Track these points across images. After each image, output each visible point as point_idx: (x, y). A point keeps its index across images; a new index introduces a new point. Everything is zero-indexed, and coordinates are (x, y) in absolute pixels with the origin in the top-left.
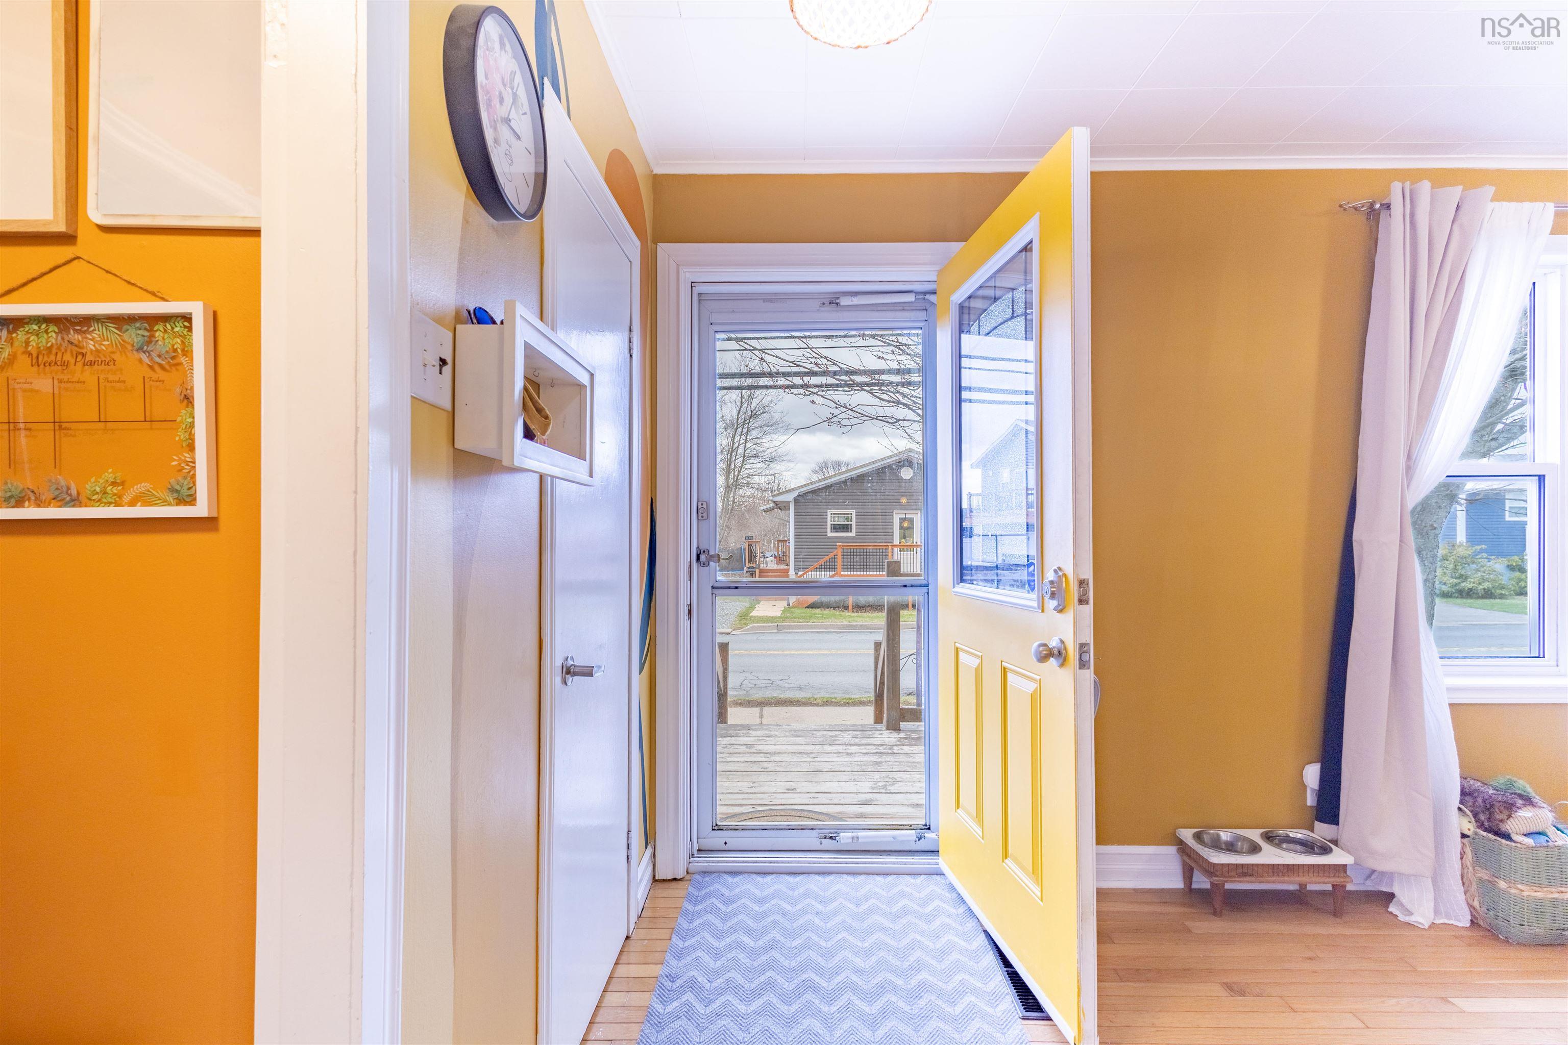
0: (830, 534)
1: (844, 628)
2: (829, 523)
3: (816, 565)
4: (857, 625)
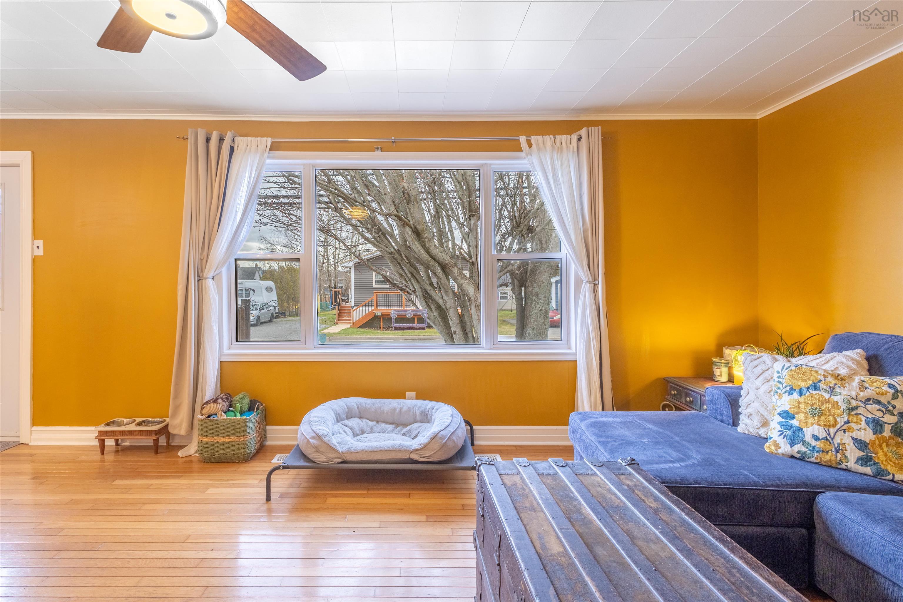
0: (374, 285)
1: (367, 339)
2: (374, 279)
3: (364, 303)
4: (374, 338)
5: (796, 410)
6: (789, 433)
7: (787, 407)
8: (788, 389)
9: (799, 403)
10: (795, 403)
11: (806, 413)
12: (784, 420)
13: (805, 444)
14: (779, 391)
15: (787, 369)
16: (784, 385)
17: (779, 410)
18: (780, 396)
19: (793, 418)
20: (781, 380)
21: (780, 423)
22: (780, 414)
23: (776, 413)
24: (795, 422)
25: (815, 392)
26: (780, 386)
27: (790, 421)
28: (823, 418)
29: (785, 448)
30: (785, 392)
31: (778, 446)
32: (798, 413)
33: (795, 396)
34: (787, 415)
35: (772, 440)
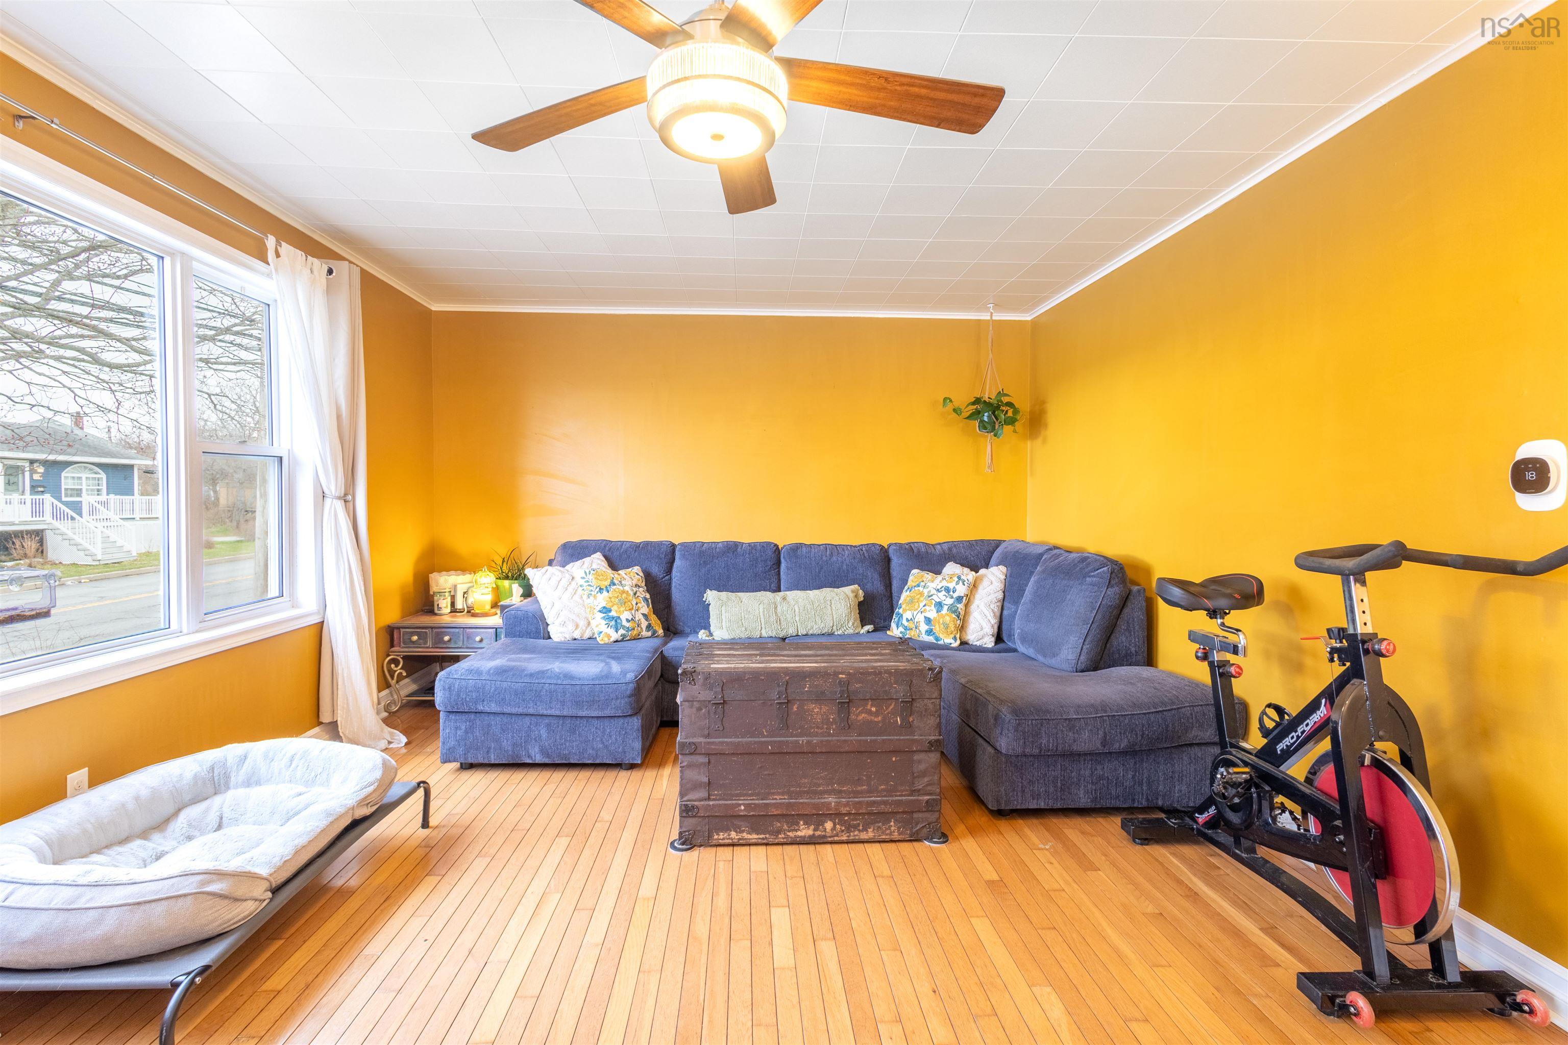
5: (611, 604)
6: (613, 623)
7: (603, 604)
8: (598, 589)
9: (610, 598)
10: (608, 599)
11: (617, 604)
12: (604, 615)
13: (623, 627)
14: (592, 593)
15: (590, 574)
16: (595, 587)
17: (598, 608)
18: (595, 597)
19: (610, 611)
20: (590, 583)
21: (603, 618)
22: (600, 611)
23: (595, 611)
24: (613, 614)
25: (615, 587)
26: (592, 588)
27: (610, 614)
28: (626, 604)
29: (615, 636)
30: (597, 593)
31: (609, 636)
32: (612, 606)
33: (605, 593)
34: (605, 610)
35: (603, 633)
